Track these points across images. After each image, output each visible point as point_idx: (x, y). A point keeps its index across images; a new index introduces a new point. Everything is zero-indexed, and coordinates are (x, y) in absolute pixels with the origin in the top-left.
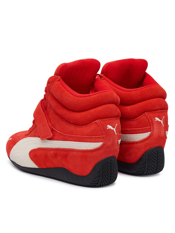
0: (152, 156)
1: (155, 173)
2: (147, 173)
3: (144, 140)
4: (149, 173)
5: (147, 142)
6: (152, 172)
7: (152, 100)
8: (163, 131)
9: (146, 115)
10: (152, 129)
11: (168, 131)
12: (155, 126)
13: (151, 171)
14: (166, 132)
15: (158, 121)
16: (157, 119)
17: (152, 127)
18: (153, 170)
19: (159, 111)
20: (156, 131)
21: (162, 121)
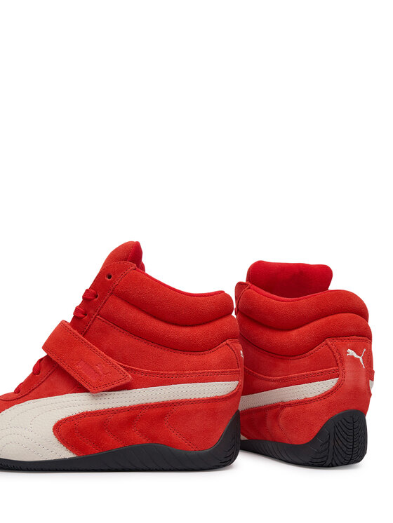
0: (343, 427)
1: (348, 464)
2: (334, 463)
3: (325, 395)
4: (338, 462)
5: (332, 398)
6: (342, 460)
7: (340, 315)
8: (363, 379)
9: (329, 343)
10: (341, 372)
11: (373, 380)
12: (348, 366)
13: (340, 457)
14: (370, 381)
15: (353, 356)
16: (351, 352)
17: (341, 368)
18: (344, 455)
19: (354, 337)
20: (349, 376)
21: (361, 358)
